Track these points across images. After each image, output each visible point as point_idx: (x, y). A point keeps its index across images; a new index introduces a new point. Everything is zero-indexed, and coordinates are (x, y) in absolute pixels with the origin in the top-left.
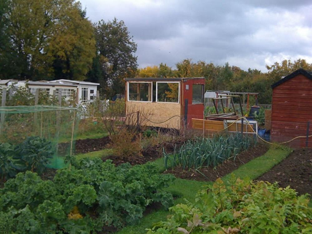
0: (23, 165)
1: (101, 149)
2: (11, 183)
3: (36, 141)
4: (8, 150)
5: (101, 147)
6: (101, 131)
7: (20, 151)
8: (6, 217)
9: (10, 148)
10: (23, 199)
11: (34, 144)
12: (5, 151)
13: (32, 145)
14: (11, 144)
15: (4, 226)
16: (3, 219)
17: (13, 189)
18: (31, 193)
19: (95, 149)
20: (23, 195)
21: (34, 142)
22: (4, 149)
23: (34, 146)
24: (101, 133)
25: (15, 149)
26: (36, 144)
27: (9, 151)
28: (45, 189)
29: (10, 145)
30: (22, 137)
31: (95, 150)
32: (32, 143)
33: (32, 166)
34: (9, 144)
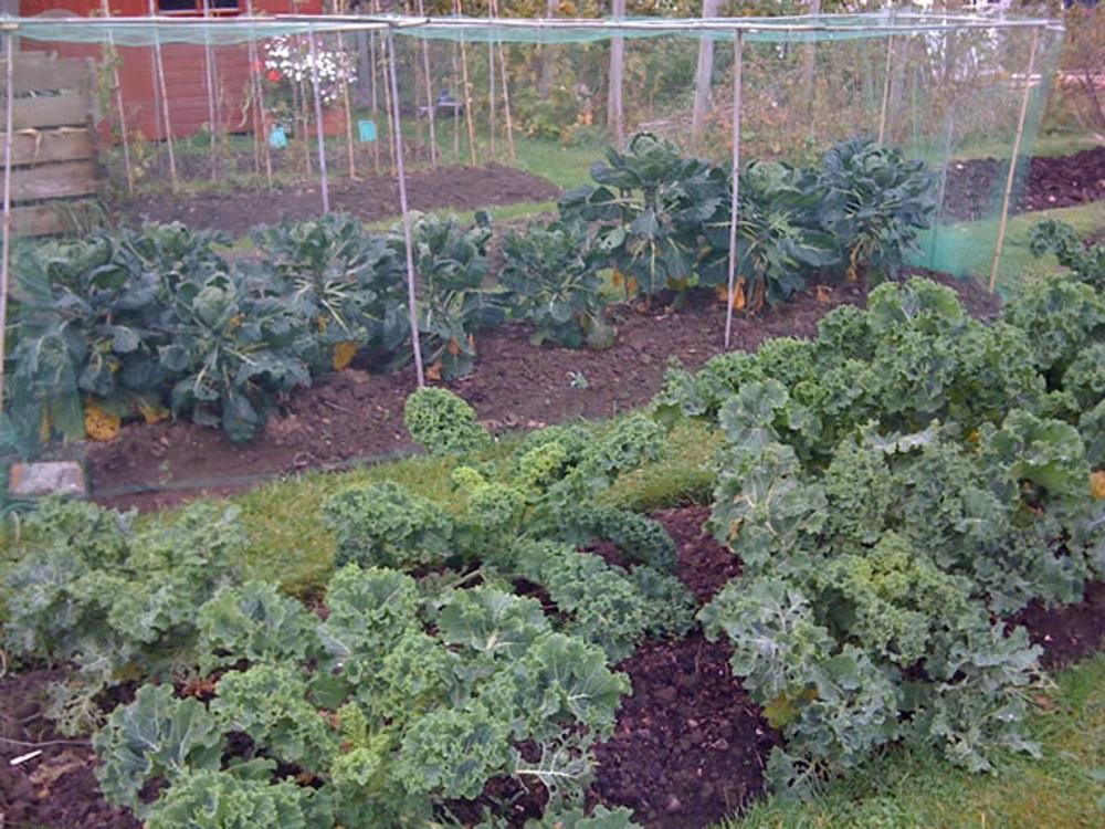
0: (829, 250)
1: (1078, 200)
2: (845, 323)
3: (875, 157)
4: (778, 189)
5: (1075, 193)
6: (1060, 128)
7: (820, 194)
8: (863, 467)
9: (784, 180)
10: (903, 394)
11: (869, 170)
12: (767, 192)
13: (859, 174)
14: (787, 167)
15: (859, 504)
16: (854, 472)
17: (852, 346)
18: (941, 373)
19: (1052, 199)
20: (910, 378)
21: (870, 159)
22: (762, 185)
23: (868, 176)
24: (1062, 133)
25: (801, 185)
26: (875, 170)
27: (781, 192)
28: (1011, 360)
29: (785, 172)
30: (771, 145)
31: (1054, 205)
32: (860, 164)
33: (853, 256)
34: (782, 168)
